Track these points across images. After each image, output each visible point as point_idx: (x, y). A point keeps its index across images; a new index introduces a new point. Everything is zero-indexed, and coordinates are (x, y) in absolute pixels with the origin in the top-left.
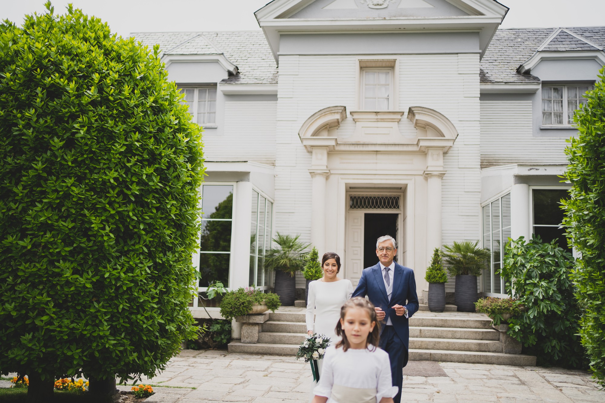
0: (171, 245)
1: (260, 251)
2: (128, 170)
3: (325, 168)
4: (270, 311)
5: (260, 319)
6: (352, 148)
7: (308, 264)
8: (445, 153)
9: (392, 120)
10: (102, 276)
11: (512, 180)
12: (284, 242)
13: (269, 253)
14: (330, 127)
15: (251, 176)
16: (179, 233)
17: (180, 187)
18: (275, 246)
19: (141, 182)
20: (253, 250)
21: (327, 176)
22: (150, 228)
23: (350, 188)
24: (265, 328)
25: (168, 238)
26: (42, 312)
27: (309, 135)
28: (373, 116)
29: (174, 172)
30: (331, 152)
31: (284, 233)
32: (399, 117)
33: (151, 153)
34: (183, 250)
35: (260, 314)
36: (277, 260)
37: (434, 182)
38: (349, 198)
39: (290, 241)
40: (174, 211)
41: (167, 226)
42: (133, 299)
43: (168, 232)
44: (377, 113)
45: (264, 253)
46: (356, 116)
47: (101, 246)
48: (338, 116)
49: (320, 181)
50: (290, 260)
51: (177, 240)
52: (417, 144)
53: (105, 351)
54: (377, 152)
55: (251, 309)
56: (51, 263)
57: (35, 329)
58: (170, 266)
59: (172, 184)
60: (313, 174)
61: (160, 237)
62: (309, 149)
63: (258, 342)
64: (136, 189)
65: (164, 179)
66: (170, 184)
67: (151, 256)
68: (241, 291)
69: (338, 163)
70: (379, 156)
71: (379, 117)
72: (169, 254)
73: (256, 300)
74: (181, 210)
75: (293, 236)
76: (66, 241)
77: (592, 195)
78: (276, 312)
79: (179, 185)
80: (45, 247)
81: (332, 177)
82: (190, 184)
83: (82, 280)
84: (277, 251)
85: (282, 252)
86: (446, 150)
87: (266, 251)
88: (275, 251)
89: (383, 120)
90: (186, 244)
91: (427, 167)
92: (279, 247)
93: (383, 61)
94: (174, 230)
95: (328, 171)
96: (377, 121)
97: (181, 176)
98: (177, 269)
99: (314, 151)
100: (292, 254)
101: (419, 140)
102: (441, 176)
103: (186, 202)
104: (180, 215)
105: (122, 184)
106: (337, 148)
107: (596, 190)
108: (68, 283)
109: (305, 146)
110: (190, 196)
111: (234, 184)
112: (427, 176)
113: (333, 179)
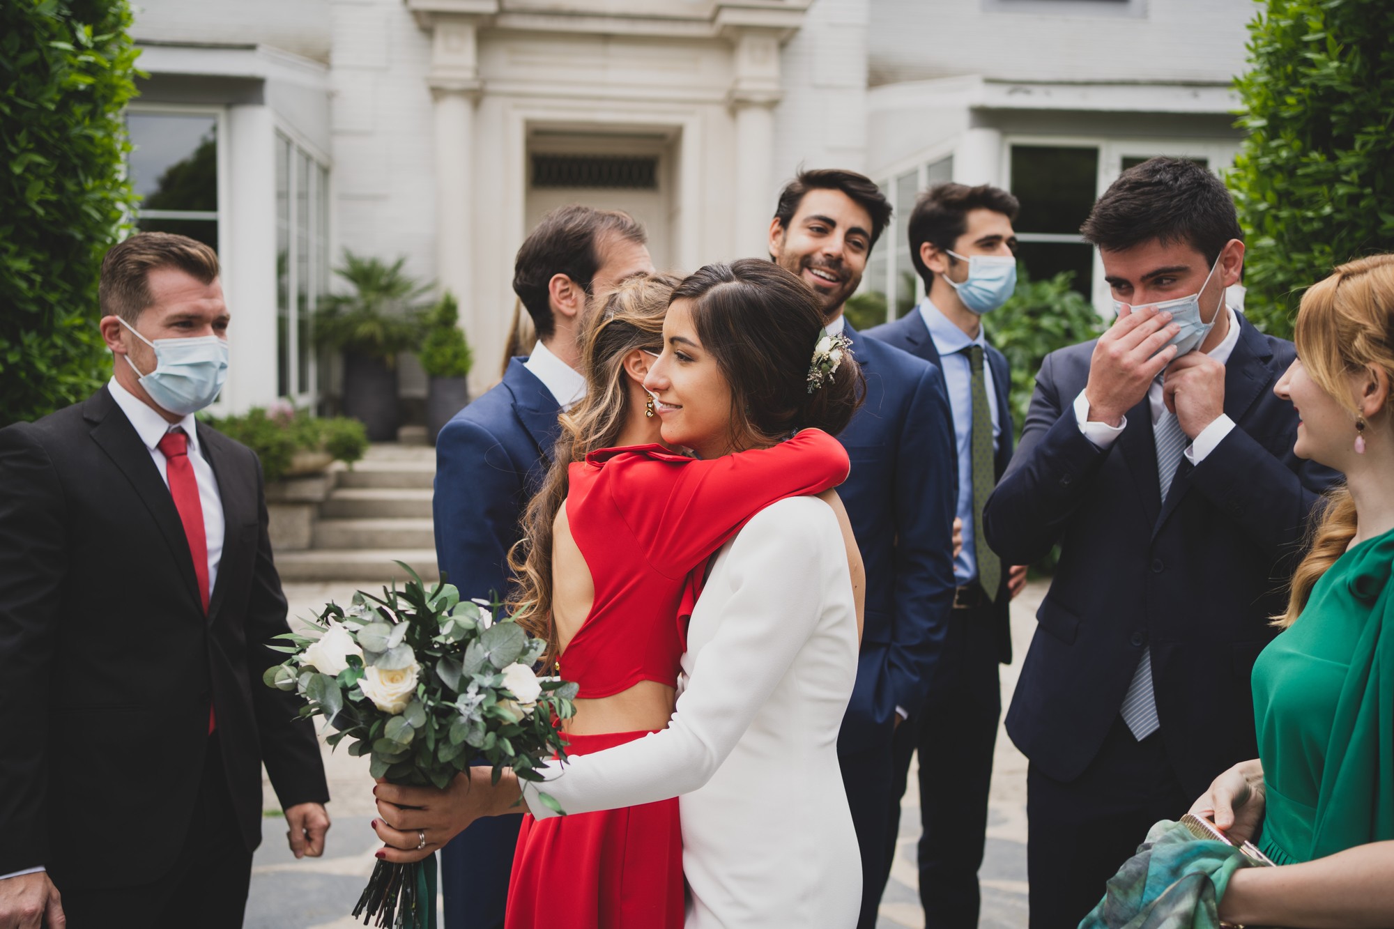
0: (33, 308)
1: (302, 300)
3: (468, 75)
4: (339, 466)
5: (314, 489)
7: (431, 336)
8: (783, 45)
11: (964, 118)
12: (364, 276)
13: (325, 306)
15: (269, 92)
16: (58, 267)
17: (52, 107)
18: (341, 286)
20: (282, 300)
21: (476, 97)
23: (536, 134)
24: (328, 511)
25: (23, 285)
29: (23, 50)
30: (487, 31)
31: (366, 251)
34: (78, 321)
35: (314, 474)
36: (350, 324)
37: (754, 123)
38: (530, 160)
39: (382, 272)
40: (36, 192)
41: (13, 248)
43: (23, 265)
45: (312, 306)
49: (455, 112)
50: (384, 324)
51: (54, 288)
52: (712, 20)
54: (606, 38)
55: (288, 464)
58: (38, 378)
59: (19, 93)
60: (438, 92)
62: (427, 22)
63: (313, 546)
66: (11, 92)
68: (257, 416)
69: (502, 63)
70: (614, 49)
72: (30, 339)
73: (302, 438)
74: (59, 188)
75: (388, 260)
77: (1347, 160)
78: (359, 466)
79: (48, 96)
81: (488, 102)
82: (86, 96)
84: (347, 300)
85: (360, 304)
86: (783, 35)
87: (319, 300)
88: (341, 301)
90: (88, 302)
91: (737, 81)
92: (352, 290)
94: (40, 257)
95: (476, 85)
97: (55, 68)
98: (63, 389)
99: (441, 28)
100: (388, 308)
101: (719, 8)
102: (772, 105)
103: (76, 161)
104: (58, 205)
106: (503, 22)
107: (1364, 145)
109: (416, 14)
110: (90, 139)
111: (220, 112)
112: (736, 105)
113: (492, 106)
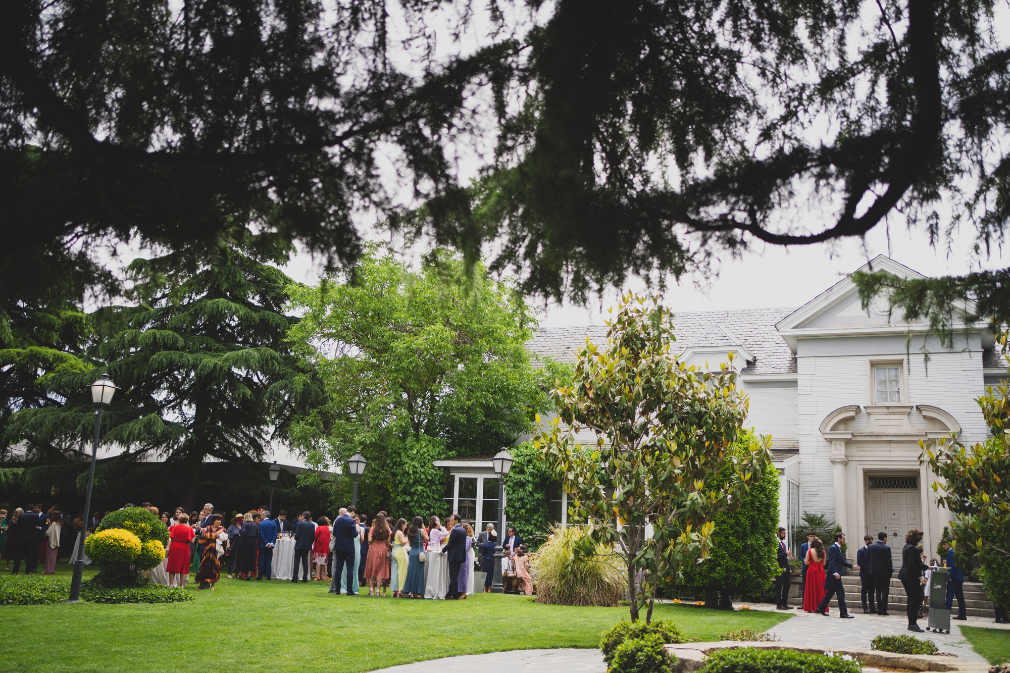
2: (753, 496)
3: (844, 456)
6: (867, 439)
9: (903, 413)
10: (746, 544)
12: (811, 519)
14: (846, 421)
15: (785, 471)
18: (803, 523)
19: (759, 501)
21: (846, 464)
22: (763, 521)
23: (867, 471)
26: (723, 558)
27: (828, 429)
28: (885, 410)
29: (771, 494)
30: (848, 442)
31: (811, 512)
32: (909, 410)
33: (761, 487)
38: (867, 478)
39: (817, 518)
42: (758, 554)
44: (888, 407)
46: (869, 411)
47: (744, 530)
48: (852, 414)
49: (839, 468)
52: (926, 435)
53: (749, 576)
54: (890, 442)
56: (727, 538)
57: (719, 565)
60: (833, 462)
61: (766, 525)
62: (829, 440)
64: (757, 504)
65: (768, 499)
67: (763, 534)
69: (854, 451)
70: (892, 445)
71: (890, 410)
75: (819, 515)
76: (732, 527)
80: (723, 531)
81: (850, 463)
83: (739, 545)
84: (806, 528)
88: (803, 528)
89: (894, 413)
92: (807, 524)
93: (891, 360)
95: (846, 459)
96: (889, 414)
99: (833, 442)
101: (927, 432)
105: (752, 502)
106: (854, 439)
108: (733, 546)
109: (825, 437)
113: (852, 465)
